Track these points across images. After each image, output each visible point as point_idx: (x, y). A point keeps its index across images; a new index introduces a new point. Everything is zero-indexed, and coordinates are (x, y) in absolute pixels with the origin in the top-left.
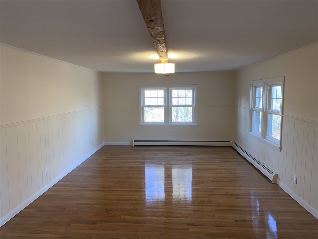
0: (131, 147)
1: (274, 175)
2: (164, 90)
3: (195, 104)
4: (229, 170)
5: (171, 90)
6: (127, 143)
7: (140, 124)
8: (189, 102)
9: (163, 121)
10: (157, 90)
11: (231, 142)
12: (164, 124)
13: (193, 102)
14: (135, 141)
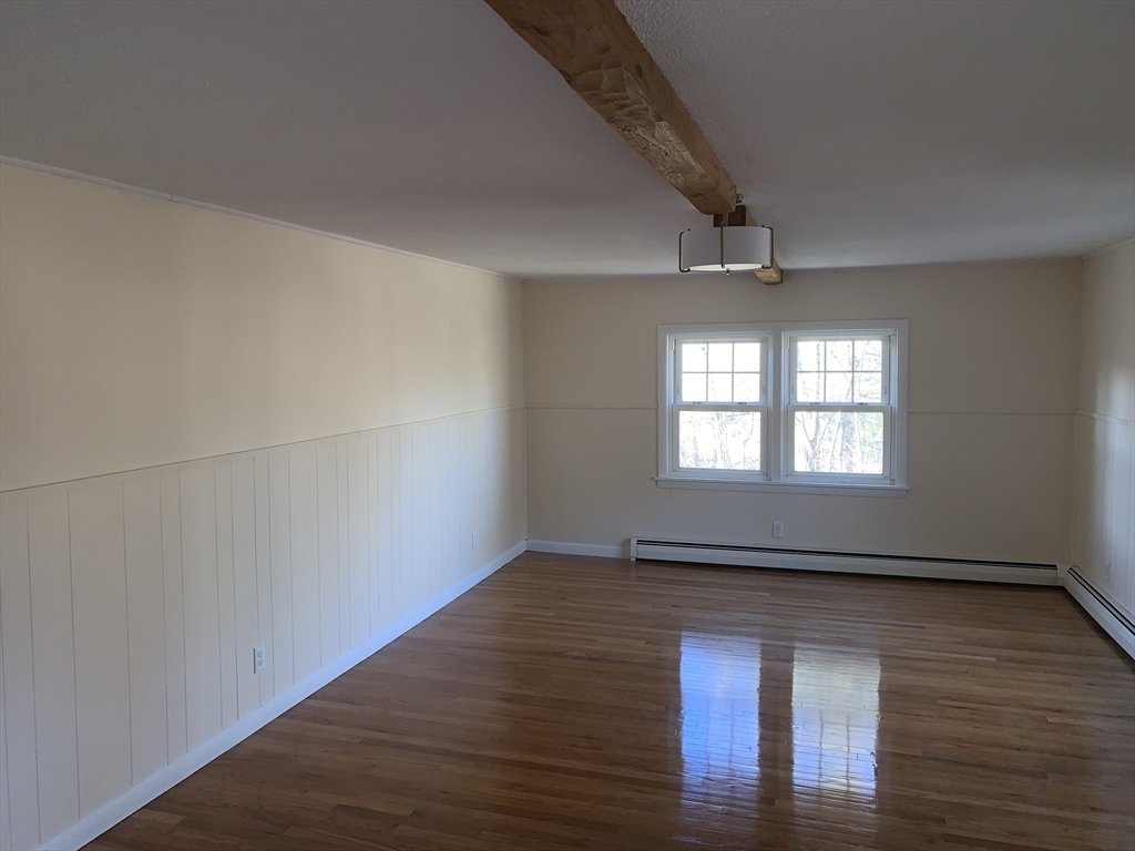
0: (623, 563)
2: (764, 341)
3: (894, 401)
4: (1039, 709)
5: (793, 341)
6: (610, 550)
7: (661, 476)
8: (871, 389)
9: (757, 466)
10: (733, 342)
11: (1062, 570)
12: (759, 480)
13: (886, 390)
14: (640, 542)
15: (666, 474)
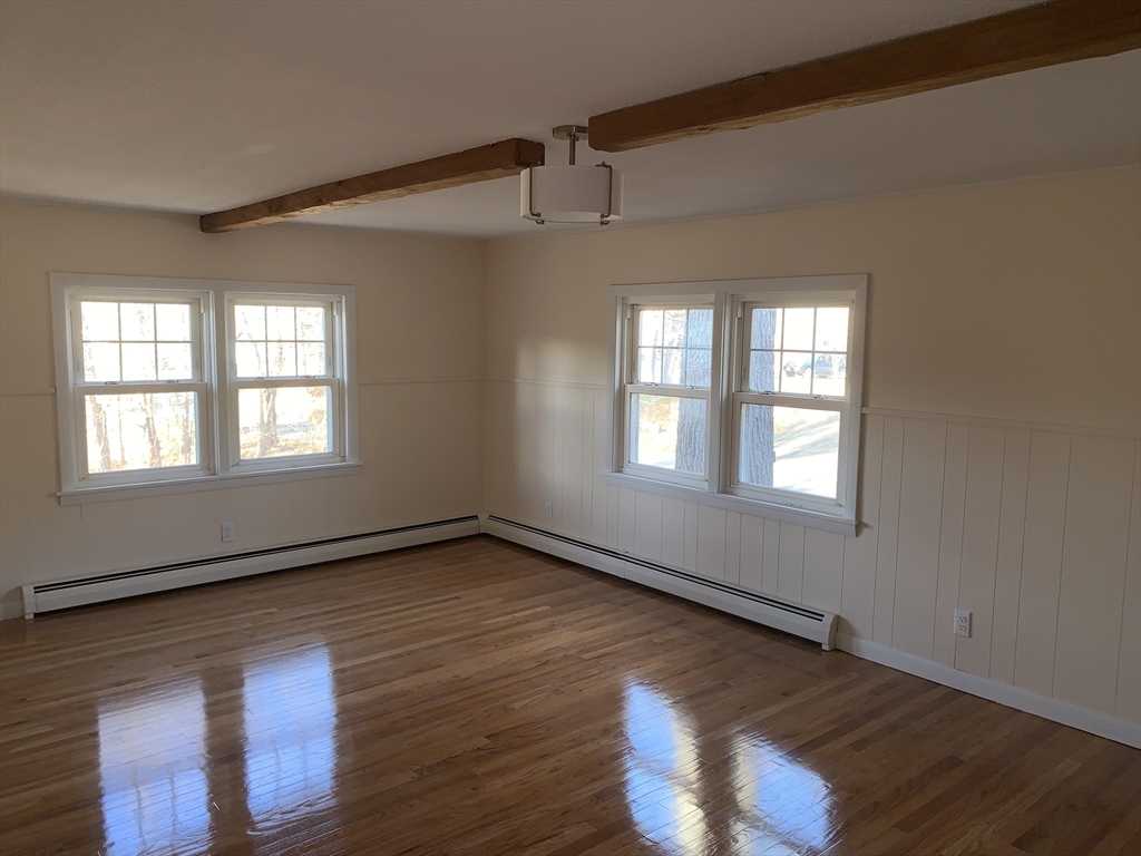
1: (828, 620)
11: (483, 518)
12: (201, 476)
13: (331, 361)
14: (38, 589)
15: (72, 486)
